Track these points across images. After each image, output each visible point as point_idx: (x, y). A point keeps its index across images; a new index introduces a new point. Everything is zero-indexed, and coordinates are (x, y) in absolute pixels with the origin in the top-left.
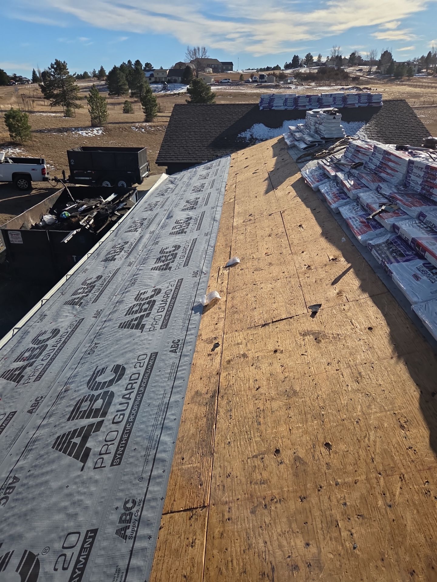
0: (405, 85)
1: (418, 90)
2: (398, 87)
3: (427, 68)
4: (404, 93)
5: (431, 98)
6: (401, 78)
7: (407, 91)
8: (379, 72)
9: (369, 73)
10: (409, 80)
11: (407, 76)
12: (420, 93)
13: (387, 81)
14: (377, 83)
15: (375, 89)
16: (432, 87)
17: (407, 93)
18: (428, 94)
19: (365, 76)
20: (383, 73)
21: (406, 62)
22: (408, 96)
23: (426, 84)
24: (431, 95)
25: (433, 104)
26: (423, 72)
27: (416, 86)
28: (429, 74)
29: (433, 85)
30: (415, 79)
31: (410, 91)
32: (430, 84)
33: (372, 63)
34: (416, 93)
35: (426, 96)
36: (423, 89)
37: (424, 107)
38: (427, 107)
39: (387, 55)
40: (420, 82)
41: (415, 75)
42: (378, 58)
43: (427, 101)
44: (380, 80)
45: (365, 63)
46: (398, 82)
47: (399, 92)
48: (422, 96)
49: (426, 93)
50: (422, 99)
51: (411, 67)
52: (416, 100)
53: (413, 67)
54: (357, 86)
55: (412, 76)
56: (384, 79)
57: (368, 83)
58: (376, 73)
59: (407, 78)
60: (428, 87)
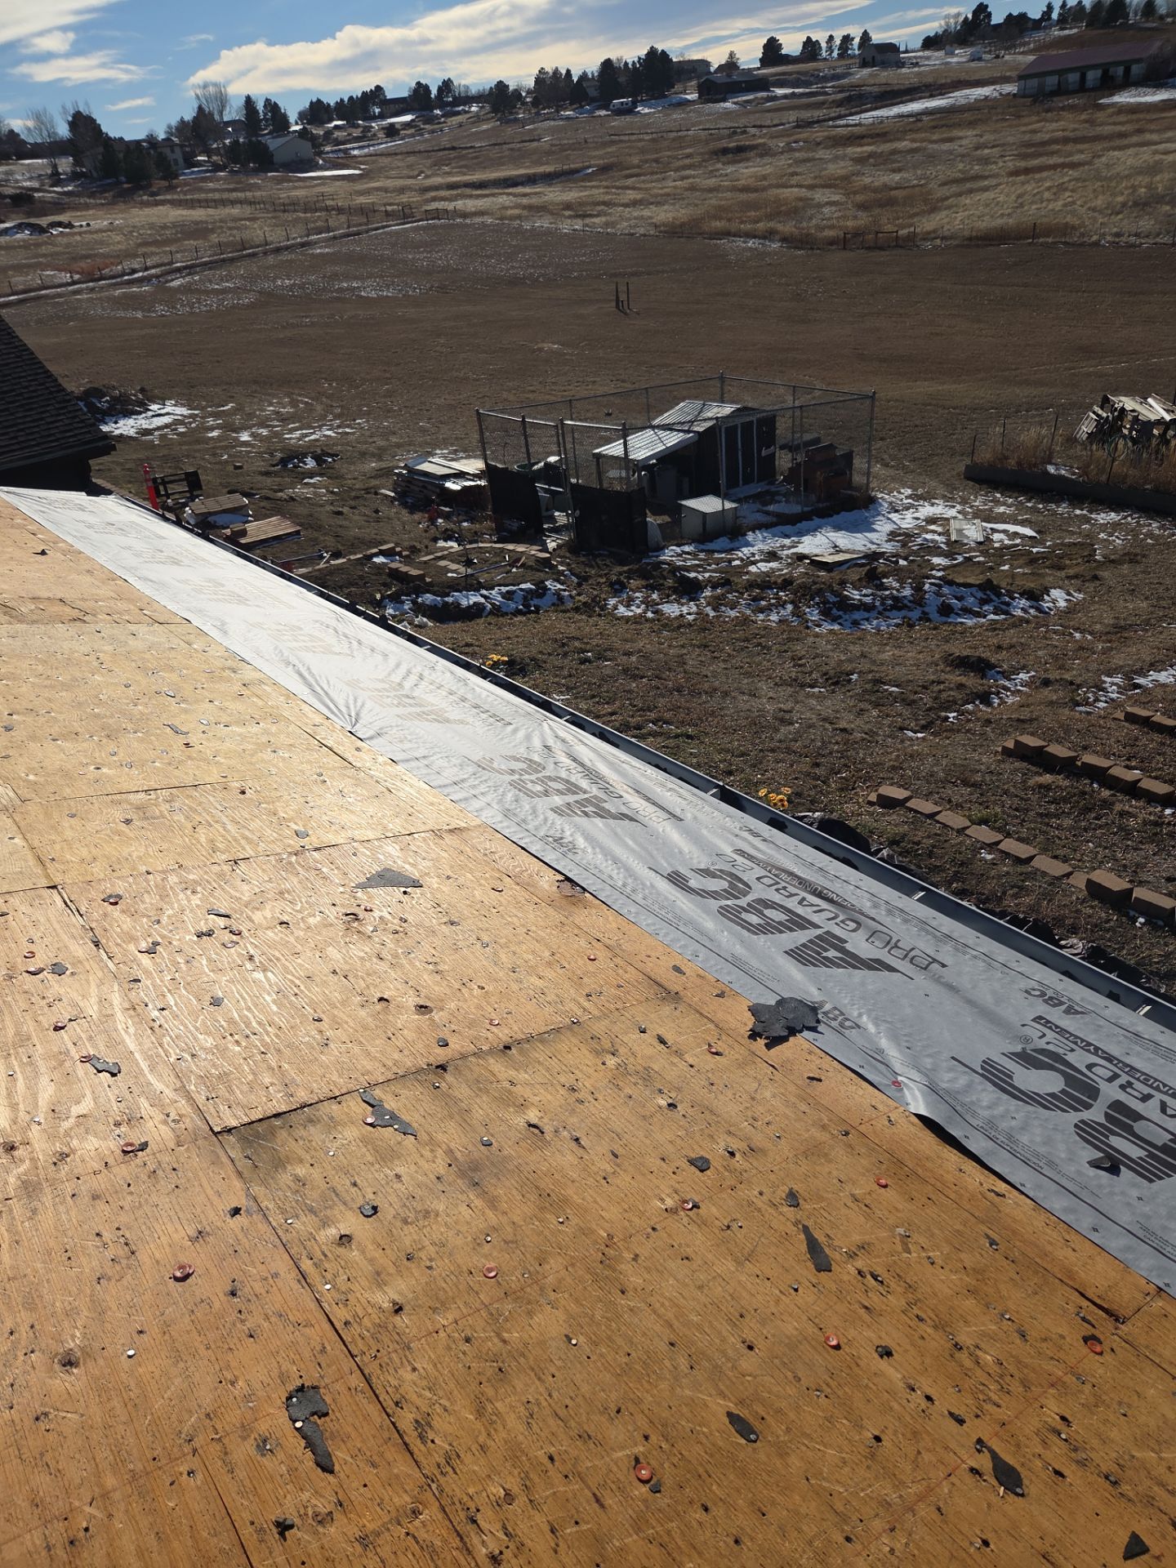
0: (163, 203)
1: (199, 214)
2: (147, 211)
3: (208, 152)
4: (164, 227)
5: (235, 232)
6: (150, 186)
7: (171, 219)
8: (82, 175)
9: (55, 178)
10: (171, 188)
11: (164, 178)
12: (206, 222)
13: (114, 197)
14: (87, 207)
15: (84, 223)
16: (233, 203)
17: (174, 225)
18: (225, 222)
19: (47, 188)
20: (95, 174)
21: (144, 141)
22: (177, 232)
23: (217, 196)
24: (233, 225)
25: (245, 249)
26: (199, 164)
27: (191, 204)
28: (217, 168)
29: (234, 195)
30: (186, 184)
31: (179, 219)
32: (226, 196)
33: (52, 149)
34: (197, 223)
35: (222, 227)
36: (211, 211)
37: (223, 260)
38: (232, 260)
39: (82, 123)
40: (201, 190)
41: (184, 174)
42: (63, 131)
43: (228, 244)
44: (92, 195)
45: (36, 151)
46: (145, 198)
47: (152, 226)
48: (212, 231)
49: (221, 221)
50: (214, 238)
51: (161, 153)
52: (200, 242)
53: (167, 151)
54: (33, 221)
55: (176, 177)
56: (105, 191)
57: (58, 207)
58: (74, 176)
59: (165, 183)
60: (223, 203)
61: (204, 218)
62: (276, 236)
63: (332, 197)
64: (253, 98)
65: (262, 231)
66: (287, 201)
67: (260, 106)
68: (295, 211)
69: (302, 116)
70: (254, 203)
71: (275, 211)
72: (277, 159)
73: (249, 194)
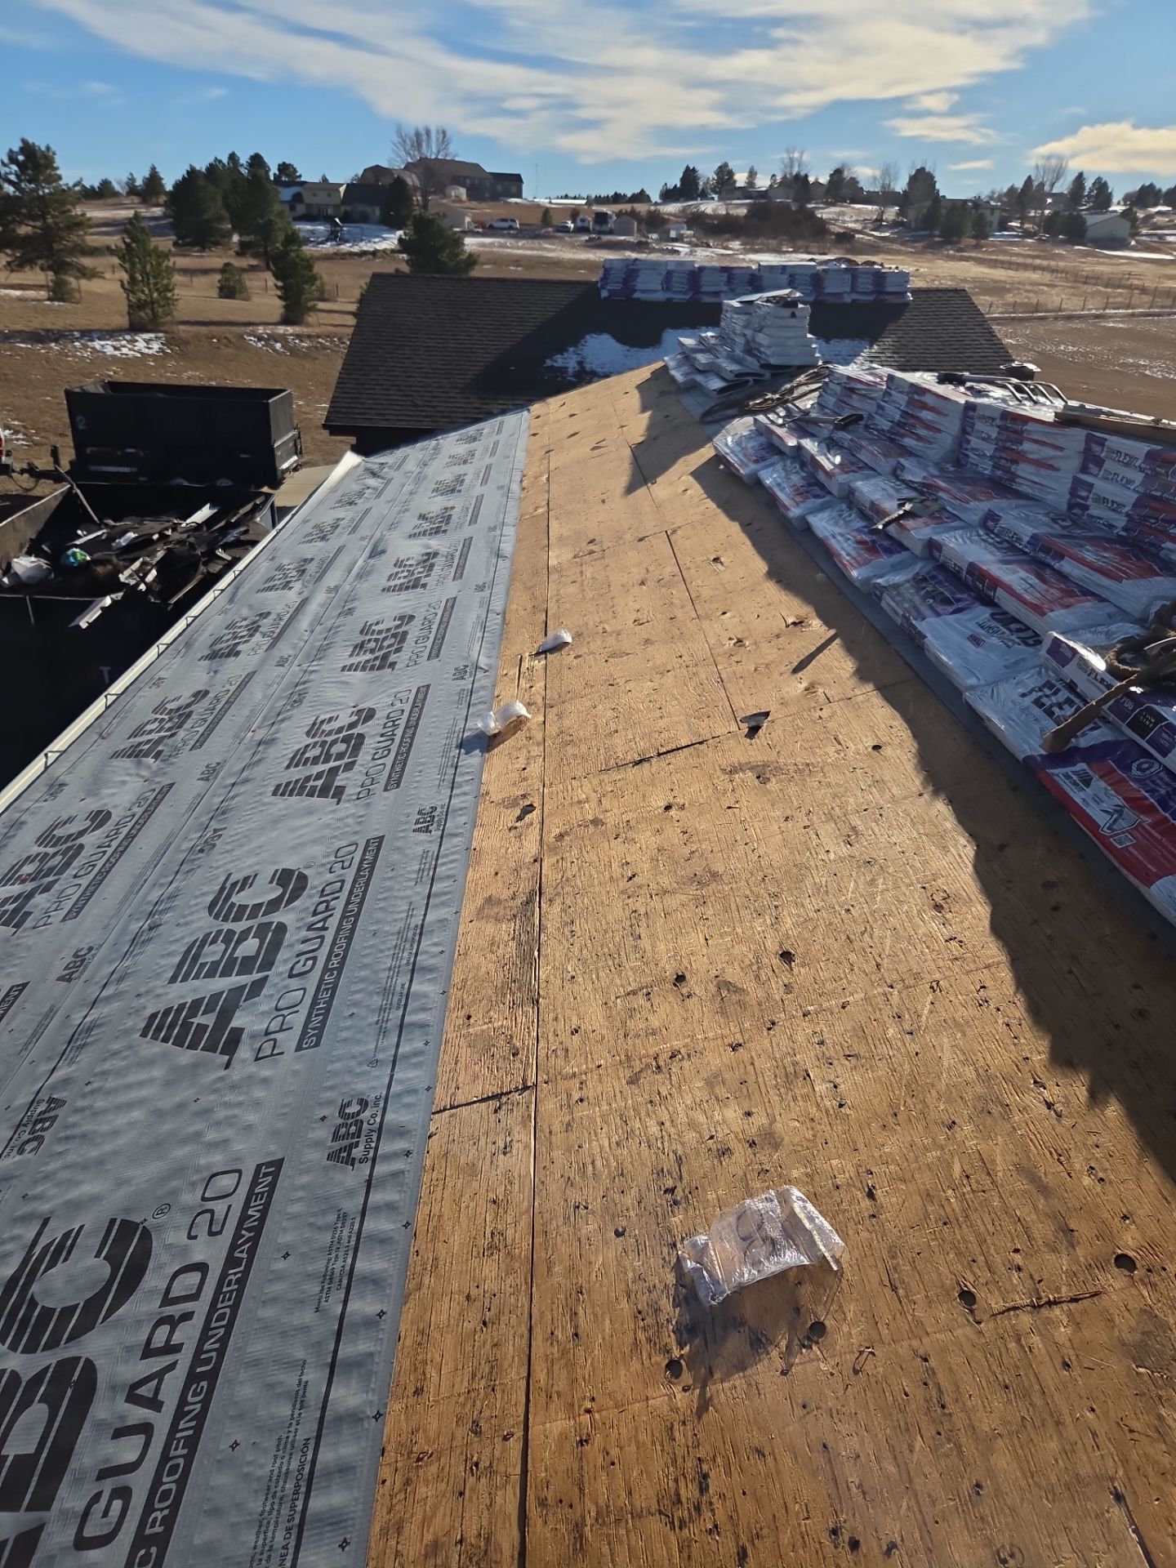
0: (967, 259)
1: (999, 274)
2: (951, 264)
3: (1023, 219)
4: (965, 281)
5: (1031, 295)
6: (958, 242)
7: (973, 274)
8: (902, 224)
9: (878, 224)
10: (977, 247)
11: (974, 237)
12: (1005, 282)
13: (924, 247)
14: (898, 252)
15: (893, 266)
16: (1035, 268)
17: (974, 280)
18: (1024, 284)
19: (867, 231)
20: (913, 225)
21: (970, 201)
22: (975, 287)
23: (1020, 260)
24: (1029, 288)
25: (1037, 312)
26: (1012, 229)
27: (994, 264)
28: (1028, 234)
29: (1038, 262)
30: (992, 246)
31: (980, 275)
32: (1029, 261)
33: (885, 197)
34: (995, 281)
35: (1019, 289)
36: (1011, 273)
37: (1013, 319)
38: (1021, 320)
39: (922, 179)
40: (1005, 253)
41: (994, 236)
42: (900, 185)
43: (1022, 304)
44: (904, 243)
45: (869, 199)
46: (951, 252)
47: (953, 278)
48: (1009, 291)
49: (1019, 283)
50: (1010, 298)
51: (982, 214)
52: (994, 299)
53: (988, 213)
54: (849, 257)
55: (986, 237)
56: (916, 242)
57: (874, 249)
58: (895, 224)
59: (972, 242)
60: (1026, 267)
61: (1003, 278)
62: (1072, 304)
63: (1139, 276)
64: (1085, 176)
65: (1059, 297)
66: (1090, 274)
67: (1088, 184)
68: (1095, 284)
69: (1128, 198)
70: (1057, 271)
71: (1075, 281)
72: (1090, 234)
73: (1053, 263)
